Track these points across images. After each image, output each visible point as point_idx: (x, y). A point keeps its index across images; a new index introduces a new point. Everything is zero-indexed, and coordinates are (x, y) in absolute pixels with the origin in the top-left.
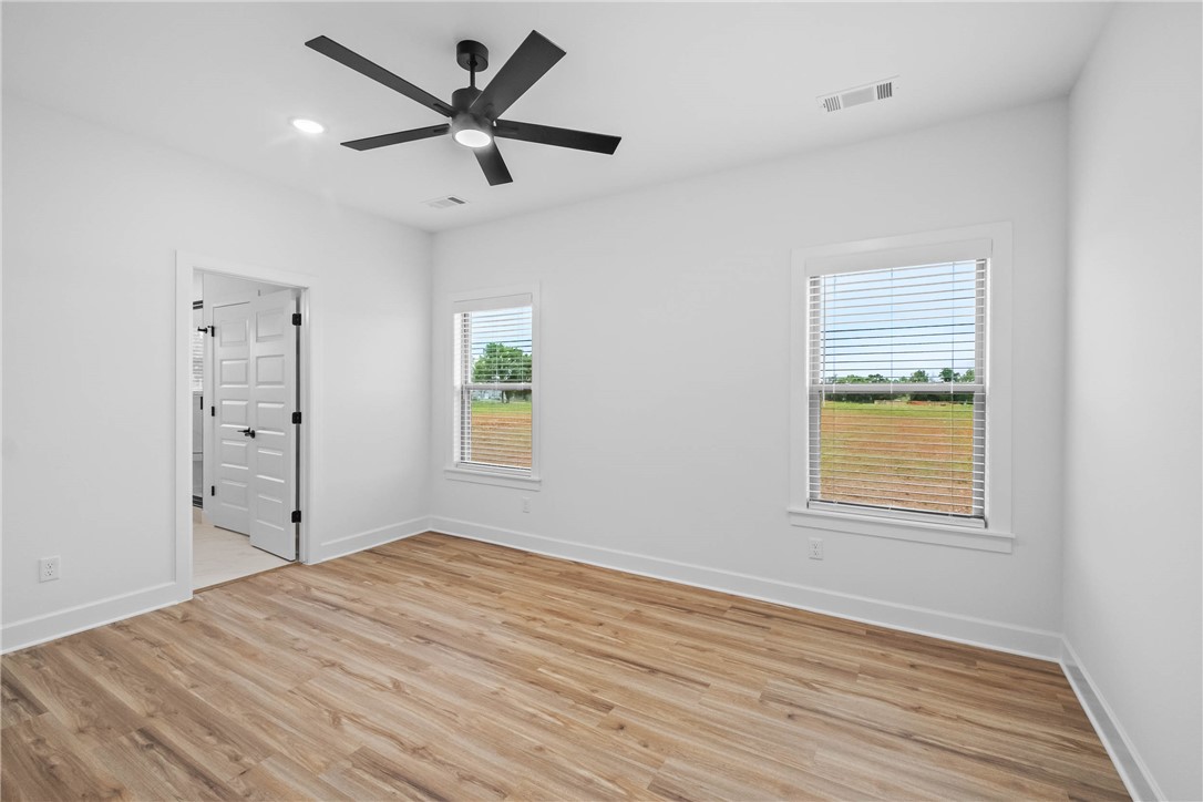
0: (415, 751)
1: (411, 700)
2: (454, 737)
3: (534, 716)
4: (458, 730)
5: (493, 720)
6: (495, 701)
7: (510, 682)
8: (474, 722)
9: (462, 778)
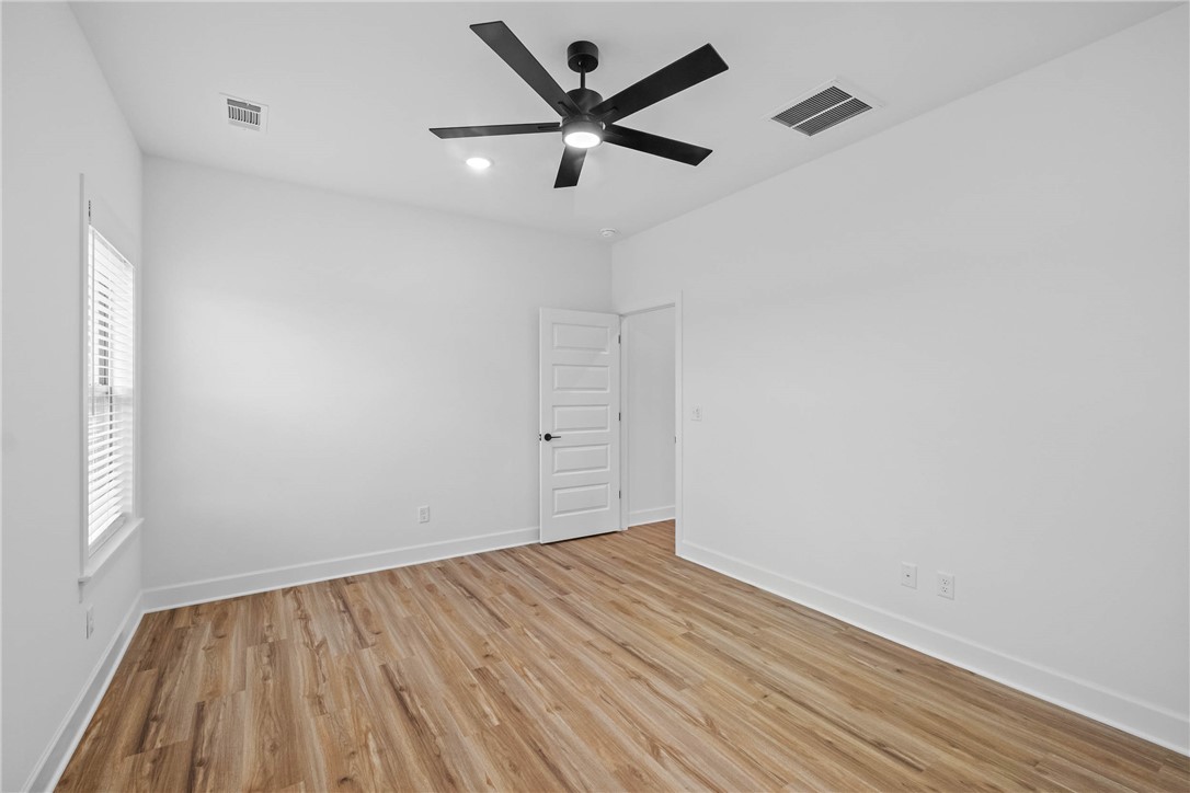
0: (638, 678)
1: (640, 725)
2: (608, 679)
3: (539, 679)
4: (603, 684)
5: (573, 685)
6: (563, 702)
7: (537, 717)
8: (589, 687)
9: (609, 654)
